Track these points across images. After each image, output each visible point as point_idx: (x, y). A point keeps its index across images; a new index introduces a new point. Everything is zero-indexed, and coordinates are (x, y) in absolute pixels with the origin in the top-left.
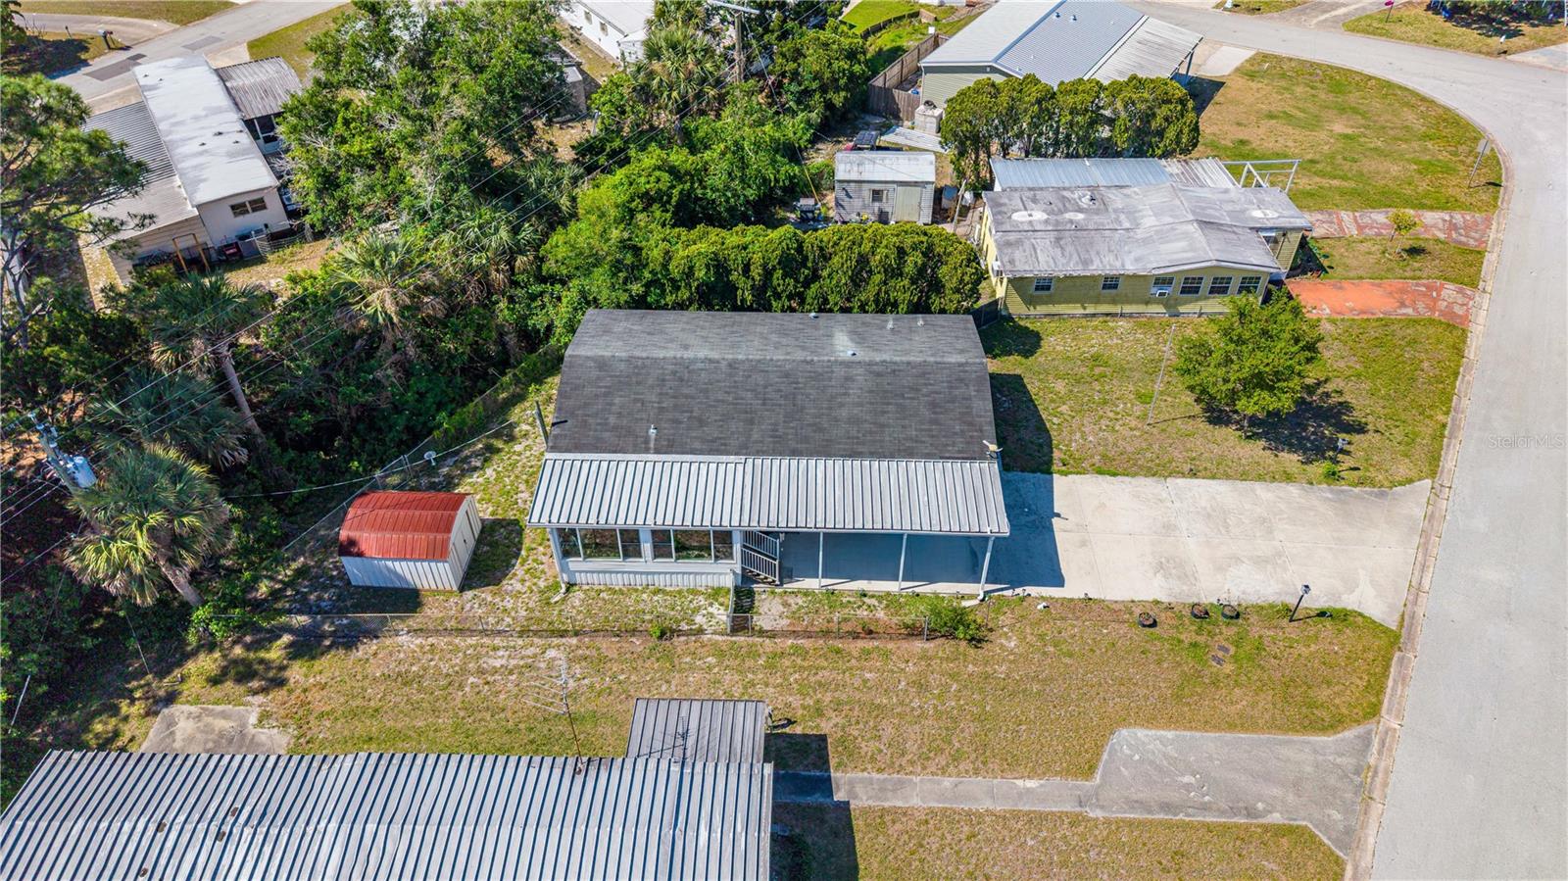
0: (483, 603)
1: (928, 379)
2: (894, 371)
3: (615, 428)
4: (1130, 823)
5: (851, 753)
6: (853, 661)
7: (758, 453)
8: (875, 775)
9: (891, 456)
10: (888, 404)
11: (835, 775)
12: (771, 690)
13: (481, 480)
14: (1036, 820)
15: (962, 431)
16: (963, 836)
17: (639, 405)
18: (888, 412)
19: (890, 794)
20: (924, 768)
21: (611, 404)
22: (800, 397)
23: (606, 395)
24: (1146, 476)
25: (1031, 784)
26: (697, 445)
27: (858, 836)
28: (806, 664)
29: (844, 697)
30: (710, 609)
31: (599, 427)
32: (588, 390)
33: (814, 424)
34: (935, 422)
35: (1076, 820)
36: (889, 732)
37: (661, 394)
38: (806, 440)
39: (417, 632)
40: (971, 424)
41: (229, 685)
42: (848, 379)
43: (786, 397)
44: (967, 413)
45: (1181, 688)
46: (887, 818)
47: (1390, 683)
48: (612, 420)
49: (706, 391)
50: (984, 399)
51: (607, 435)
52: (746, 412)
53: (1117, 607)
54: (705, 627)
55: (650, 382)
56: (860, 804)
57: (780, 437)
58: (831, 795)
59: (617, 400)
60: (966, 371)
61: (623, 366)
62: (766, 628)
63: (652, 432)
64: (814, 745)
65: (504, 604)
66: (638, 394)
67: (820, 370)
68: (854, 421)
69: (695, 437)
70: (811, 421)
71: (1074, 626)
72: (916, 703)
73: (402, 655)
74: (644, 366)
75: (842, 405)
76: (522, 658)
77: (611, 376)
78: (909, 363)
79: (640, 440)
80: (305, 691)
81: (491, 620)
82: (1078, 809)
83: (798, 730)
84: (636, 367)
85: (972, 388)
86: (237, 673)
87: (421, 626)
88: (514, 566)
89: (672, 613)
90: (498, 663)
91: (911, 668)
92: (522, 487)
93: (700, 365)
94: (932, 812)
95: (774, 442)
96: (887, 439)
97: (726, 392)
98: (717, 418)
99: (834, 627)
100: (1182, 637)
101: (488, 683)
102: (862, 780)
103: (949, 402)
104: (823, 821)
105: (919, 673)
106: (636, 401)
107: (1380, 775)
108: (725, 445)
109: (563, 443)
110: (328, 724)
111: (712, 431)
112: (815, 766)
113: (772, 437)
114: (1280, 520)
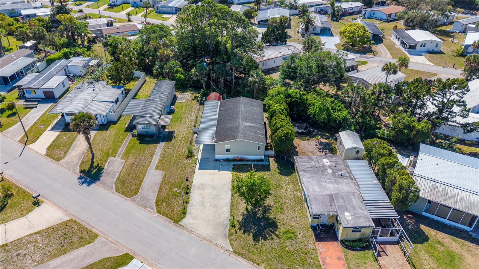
3: (225, 105)
5: (168, 144)
11: (164, 142)
12: (182, 136)
14: (150, 162)
16: (150, 154)
19: (159, 148)
20: (163, 151)
21: (230, 103)
25: (156, 162)
27: (153, 144)
31: (225, 103)
32: (233, 101)
35: (148, 166)
36: (171, 148)
41: (194, 97)
45: (171, 183)
46: (155, 148)
48: (227, 104)
53: (192, 176)
56: (158, 145)
58: (161, 142)
63: (224, 108)
64: (170, 140)
71: (188, 170)
79: (222, 107)
80: (191, 102)
82: (150, 167)
83: (173, 138)
84: (238, 103)
86: (196, 97)
94: (155, 151)
100: (182, 184)
102: (162, 145)
104: (157, 140)
107: (145, 209)
112: (166, 140)
114: (216, 210)
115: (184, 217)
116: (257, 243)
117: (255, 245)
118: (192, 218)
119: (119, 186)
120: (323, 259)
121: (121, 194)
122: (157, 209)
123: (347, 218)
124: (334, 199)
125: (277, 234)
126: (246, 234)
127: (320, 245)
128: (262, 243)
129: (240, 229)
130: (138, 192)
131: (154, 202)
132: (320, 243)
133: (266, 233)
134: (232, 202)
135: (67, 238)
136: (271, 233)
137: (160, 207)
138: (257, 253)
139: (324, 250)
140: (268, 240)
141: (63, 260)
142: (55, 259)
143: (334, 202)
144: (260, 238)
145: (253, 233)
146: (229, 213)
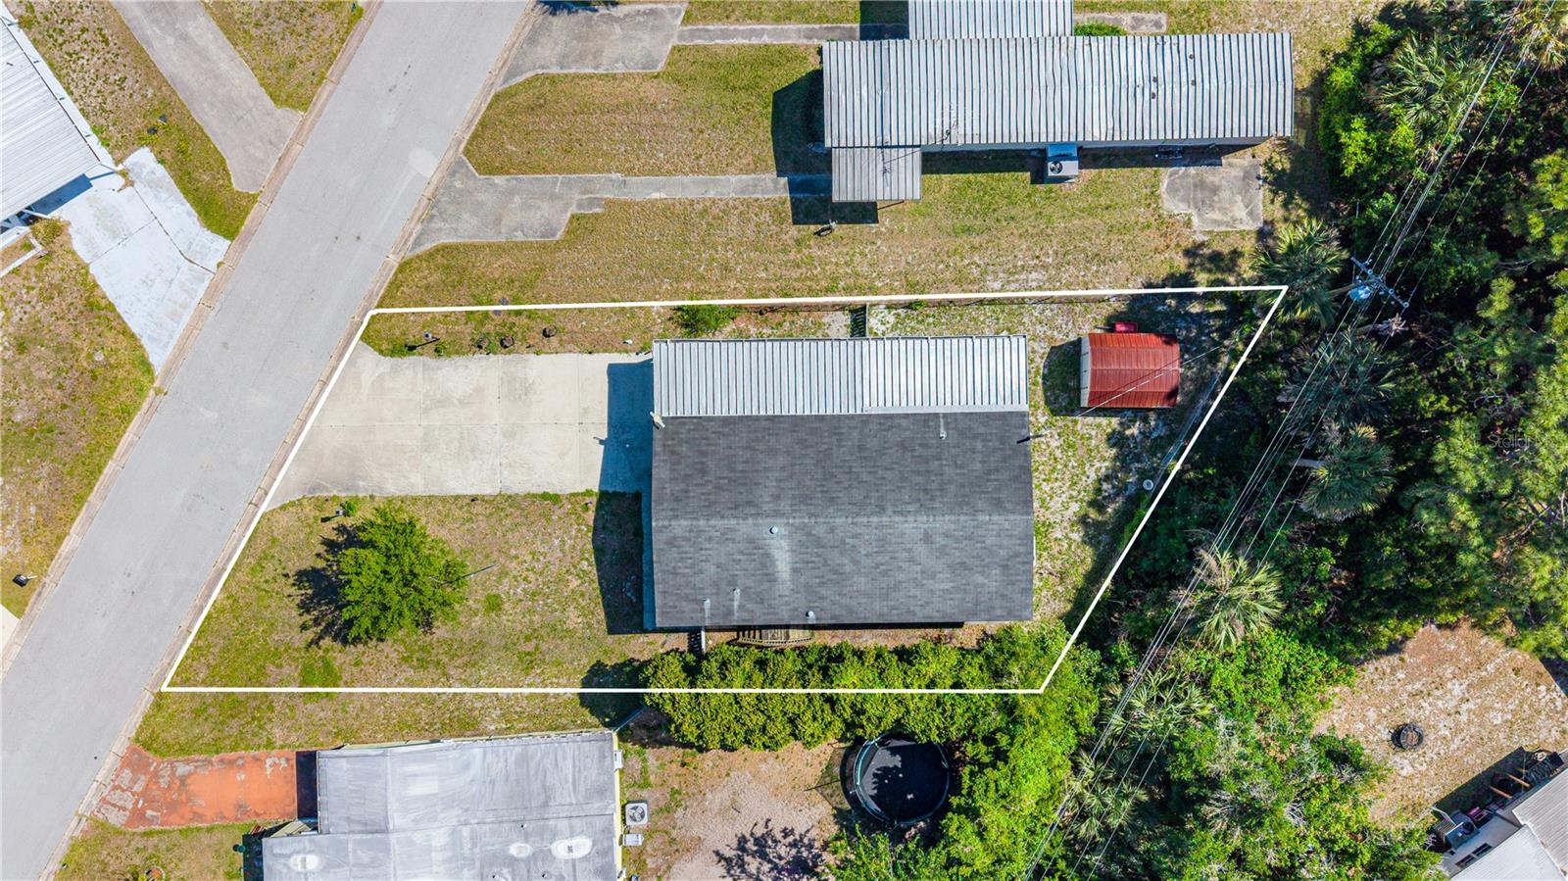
0: (1059, 328)
1: (705, 500)
2: (736, 508)
3: (976, 437)
4: (595, 170)
5: (777, 213)
6: (774, 287)
7: (852, 417)
8: (760, 196)
9: (741, 418)
10: (741, 471)
11: (787, 195)
12: (834, 260)
13: (1098, 465)
14: (656, 171)
15: (681, 445)
16: (704, 157)
17: (959, 462)
18: (744, 462)
19: (751, 183)
20: (727, 204)
21: (983, 462)
22: (820, 477)
23: (989, 473)
24: (517, 495)
25: (656, 195)
26: (904, 423)
27: (772, 153)
28: (808, 283)
29: (781, 256)
30: (883, 328)
31: (989, 437)
32: (1005, 476)
33: (807, 447)
34: (703, 454)
35: (630, 172)
36: (749, 231)
37: (942, 475)
38: (813, 432)
39: (1101, 300)
40: (673, 452)
41: (1226, 250)
42: (777, 498)
43: (833, 476)
44: (675, 464)
45: (537, 277)
46: (752, 166)
47: (382, 292)
48: (979, 445)
49: (903, 479)
50: (659, 479)
51: (981, 430)
52: (865, 458)
53: (571, 346)
54: (886, 311)
55: (953, 488)
56: (771, 176)
57: (835, 434)
58: (790, 183)
59: (978, 466)
60: (672, 510)
61: (980, 504)
62: (839, 313)
63: (943, 435)
64: (801, 216)
65: (1043, 329)
66: (960, 474)
67: (803, 507)
68: (772, 452)
69: (906, 430)
70: (809, 451)
71: (608, 327)
72: (730, 254)
73: (1107, 279)
74: (960, 505)
75: (783, 469)
76: (1017, 280)
77: (988, 492)
78: (722, 517)
79: (952, 426)
80: (1168, 247)
81: (1048, 313)
82: (628, 178)
83: (813, 228)
84: (967, 504)
85: (668, 491)
86: (1223, 260)
87: (1101, 305)
88: (1045, 367)
89: (912, 324)
90: (1034, 275)
91: (732, 284)
92: (1058, 453)
93: (911, 508)
94: (724, 172)
95: (839, 428)
96: (744, 435)
97: (884, 478)
98: (889, 451)
99: (788, 317)
100: (526, 321)
101: (1038, 257)
102: (768, 192)
103: (690, 476)
104: (795, 162)
105: (725, 278)
106: (961, 467)
107: (416, 218)
108: (881, 424)
109: (1016, 421)
110: (1141, 220)
111: (893, 437)
112: (800, 200)
113: (842, 434)
114: (413, 451)
115: (381, 352)
116: (291, 581)
117: (286, 576)
118: (381, 377)
119: (520, 99)
120: (240, 762)
121: (484, 117)
122: (418, 257)
123: (294, 857)
124: (370, 836)
125: (321, 643)
126: (322, 549)
127: (283, 762)
128: (289, 596)
129: (341, 529)
130: (493, 171)
131: (446, 241)
132: (294, 762)
133: (324, 608)
134: (444, 500)
135: (287, 22)
136: (324, 624)
137: (425, 265)
138: (260, 579)
139: (269, 771)
140: (301, 615)
141: (213, 48)
142: (214, 24)
143: (362, 832)
144: (310, 592)
145: (324, 569)
146: (398, 493)
